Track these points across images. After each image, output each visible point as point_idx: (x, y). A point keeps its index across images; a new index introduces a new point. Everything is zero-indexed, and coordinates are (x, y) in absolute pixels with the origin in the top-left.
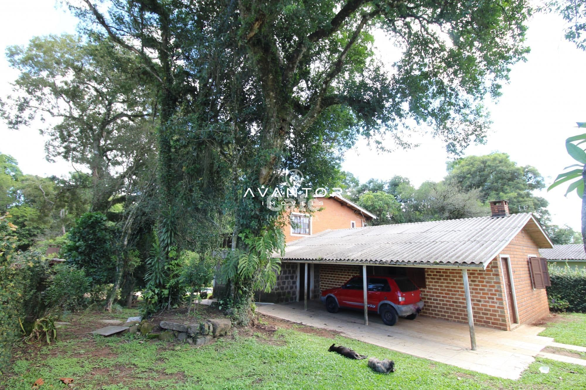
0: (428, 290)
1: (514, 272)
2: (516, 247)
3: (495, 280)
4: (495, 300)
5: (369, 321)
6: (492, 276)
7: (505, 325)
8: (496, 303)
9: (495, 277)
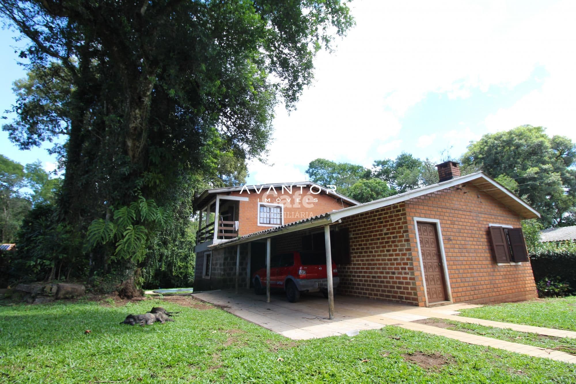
0: (352, 266)
1: (448, 239)
2: (461, 212)
3: (406, 247)
4: (407, 271)
5: (270, 297)
6: (403, 243)
7: (416, 299)
8: (408, 274)
9: (406, 243)
